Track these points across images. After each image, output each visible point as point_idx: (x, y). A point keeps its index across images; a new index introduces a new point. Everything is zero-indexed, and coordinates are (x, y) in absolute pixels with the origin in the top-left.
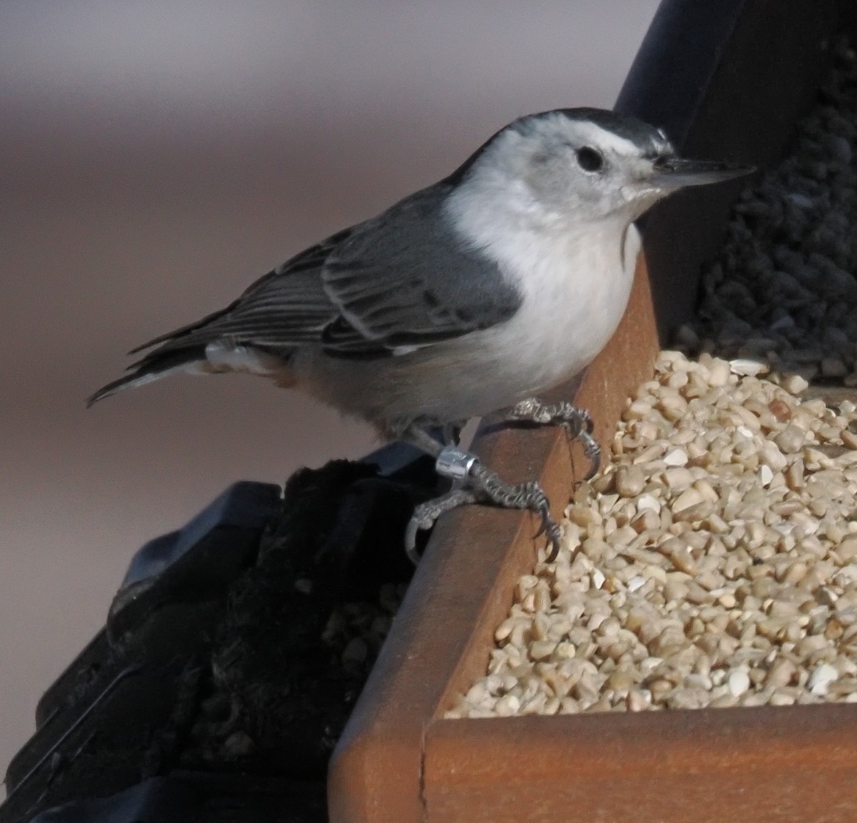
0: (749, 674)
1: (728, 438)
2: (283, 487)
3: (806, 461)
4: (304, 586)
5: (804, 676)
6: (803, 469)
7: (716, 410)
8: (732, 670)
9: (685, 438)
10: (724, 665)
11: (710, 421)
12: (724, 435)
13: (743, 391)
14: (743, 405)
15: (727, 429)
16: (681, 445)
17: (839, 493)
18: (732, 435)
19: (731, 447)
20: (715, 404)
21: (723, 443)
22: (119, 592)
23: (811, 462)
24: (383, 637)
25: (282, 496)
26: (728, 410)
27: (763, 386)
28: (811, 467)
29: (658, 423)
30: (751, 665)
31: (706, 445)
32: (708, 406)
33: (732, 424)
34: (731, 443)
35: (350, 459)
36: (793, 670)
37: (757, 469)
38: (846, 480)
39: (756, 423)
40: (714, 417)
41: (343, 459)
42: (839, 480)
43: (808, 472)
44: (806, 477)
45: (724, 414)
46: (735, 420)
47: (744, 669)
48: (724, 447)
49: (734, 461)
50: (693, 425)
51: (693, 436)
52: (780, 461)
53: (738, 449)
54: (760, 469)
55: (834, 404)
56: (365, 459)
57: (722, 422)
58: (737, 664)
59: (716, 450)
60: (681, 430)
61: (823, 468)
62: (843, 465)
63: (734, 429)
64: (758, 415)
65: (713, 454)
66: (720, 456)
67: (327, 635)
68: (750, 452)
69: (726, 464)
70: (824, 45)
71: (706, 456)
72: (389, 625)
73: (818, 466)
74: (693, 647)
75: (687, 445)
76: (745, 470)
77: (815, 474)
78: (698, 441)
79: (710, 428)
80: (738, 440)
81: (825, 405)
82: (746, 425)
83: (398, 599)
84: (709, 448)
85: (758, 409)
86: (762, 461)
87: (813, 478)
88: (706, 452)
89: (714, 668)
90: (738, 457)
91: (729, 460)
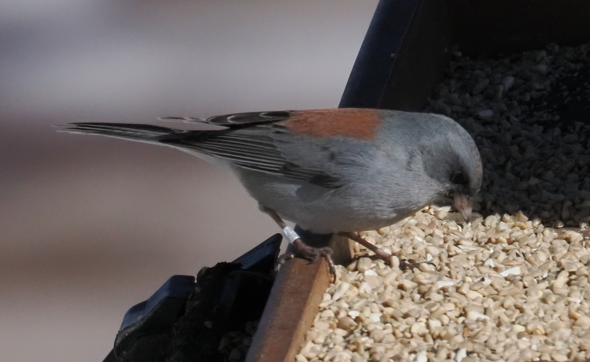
0: (427, 356)
1: (410, 242)
2: (196, 277)
3: (448, 251)
4: (208, 324)
5: (453, 355)
6: (447, 255)
7: (403, 229)
8: (418, 354)
9: (389, 243)
10: (415, 352)
11: (401, 234)
12: (407, 240)
13: (416, 219)
14: (417, 225)
15: (409, 238)
16: (387, 247)
17: (466, 266)
18: (412, 240)
19: (412, 247)
20: (403, 226)
21: (408, 245)
22: (119, 331)
23: (451, 251)
24: (248, 347)
25: (196, 281)
26: (409, 228)
27: (426, 216)
28: (451, 254)
29: (376, 237)
30: (428, 351)
31: (400, 246)
32: (399, 227)
33: (412, 235)
34: (412, 244)
35: (227, 262)
36: (448, 352)
37: (425, 256)
38: (468, 259)
39: (423, 234)
40: (403, 232)
41: (224, 261)
42: (465, 260)
43: (450, 256)
44: (449, 258)
45: (408, 230)
46: (413, 233)
47: (424, 353)
48: (409, 246)
49: (414, 253)
50: (393, 237)
51: (394, 241)
52: (435, 251)
53: (415, 248)
54: (426, 256)
55: (460, 223)
56: (235, 261)
57: (407, 234)
58: (420, 351)
59: (404, 248)
60: (388, 239)
61: (457, 254)
62: (466, 252)
63: (413, 238)
64: (423, 231)
65: (404, 250)
66: (407, 251)
67: (221, 347)
68: (421, 249)
69: (410, 254)
70: (446, 50)
71: (401, 251)
72: (251, 341)
73: (454, 253)
74: (399, 344)
75: (391, 246)
76: (419, 257)
77: (454, 257)
78: (396, 244)
79: (401, 238)
80: (415, 242)
81: (456, 223)
82: (418, 235)
83: (255, 328)
84: (401, 247)
85: (423, 227)
86: (427, 252)
87: (452, 259)
88: (400, 249)
89: (410, 353)
90: (415, 250)
91: (412, 253)
